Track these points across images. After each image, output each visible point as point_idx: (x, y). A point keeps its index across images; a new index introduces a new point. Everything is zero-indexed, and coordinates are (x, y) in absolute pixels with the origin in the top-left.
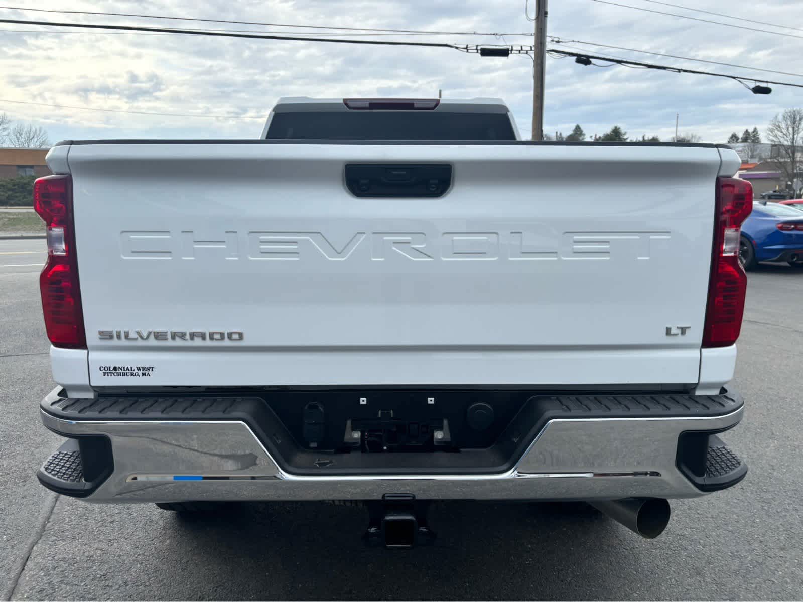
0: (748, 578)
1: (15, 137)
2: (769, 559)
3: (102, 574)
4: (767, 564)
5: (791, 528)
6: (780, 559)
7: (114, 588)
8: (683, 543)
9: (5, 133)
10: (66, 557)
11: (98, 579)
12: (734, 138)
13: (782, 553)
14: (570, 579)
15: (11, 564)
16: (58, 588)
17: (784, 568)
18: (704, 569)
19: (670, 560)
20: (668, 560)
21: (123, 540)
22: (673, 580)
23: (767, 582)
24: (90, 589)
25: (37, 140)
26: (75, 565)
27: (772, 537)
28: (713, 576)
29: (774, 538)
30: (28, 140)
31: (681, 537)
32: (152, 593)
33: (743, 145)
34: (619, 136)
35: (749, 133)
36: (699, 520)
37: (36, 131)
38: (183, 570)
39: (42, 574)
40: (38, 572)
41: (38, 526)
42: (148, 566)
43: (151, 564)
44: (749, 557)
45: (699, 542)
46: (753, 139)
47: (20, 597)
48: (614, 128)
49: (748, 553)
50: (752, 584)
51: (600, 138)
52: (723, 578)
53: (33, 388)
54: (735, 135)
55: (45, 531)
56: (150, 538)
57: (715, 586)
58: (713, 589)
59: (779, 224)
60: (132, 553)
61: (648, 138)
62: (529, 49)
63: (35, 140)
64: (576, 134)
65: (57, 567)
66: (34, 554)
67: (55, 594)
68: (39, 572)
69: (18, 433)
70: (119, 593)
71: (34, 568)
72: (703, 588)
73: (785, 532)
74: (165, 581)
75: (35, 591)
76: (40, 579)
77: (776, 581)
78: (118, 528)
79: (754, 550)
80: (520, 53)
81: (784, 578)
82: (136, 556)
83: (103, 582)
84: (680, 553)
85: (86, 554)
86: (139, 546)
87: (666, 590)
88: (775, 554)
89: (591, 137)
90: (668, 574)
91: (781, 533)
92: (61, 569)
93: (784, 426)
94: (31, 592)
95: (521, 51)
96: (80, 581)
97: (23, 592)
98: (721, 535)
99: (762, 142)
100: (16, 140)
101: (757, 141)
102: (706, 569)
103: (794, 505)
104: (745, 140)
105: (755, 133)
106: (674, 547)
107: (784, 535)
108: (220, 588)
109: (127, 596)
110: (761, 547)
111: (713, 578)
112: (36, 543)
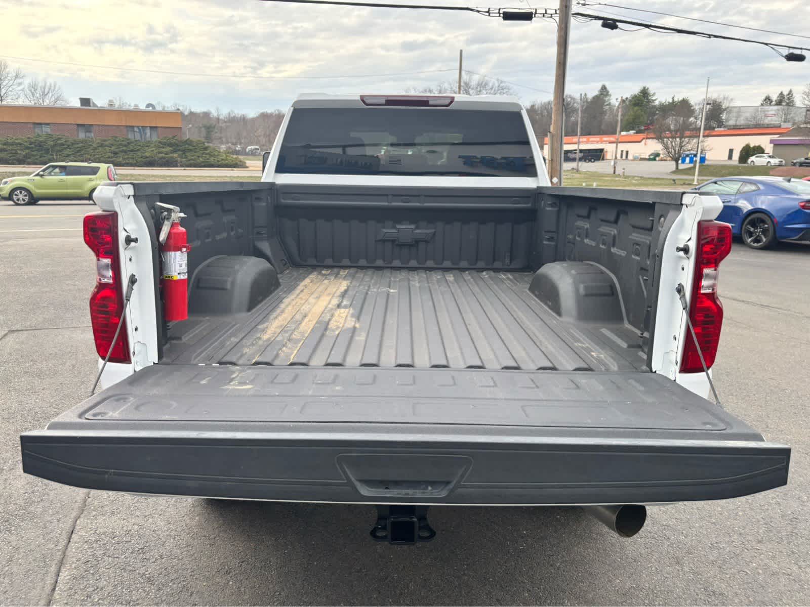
0: (723, 569)
1: (30, 92)
2: (746, 551)
3: (140, 547)
4: (743, 556)
5: (771, 522)
6: (756, 551)
7: (151, 561)
8: (667, 533)
9: (20, 88)
10: (107, 531)
11: (136, 552)
12: (768, 100)
13: (758, 546)
14: (559, 564)
15: (59, 536)
16: (101, 560)
17: (758, 560)
18: (683, 559)
19: (653, 549)
20: (650, 548)
21: (157, 516)
22: (654, 568)
23: (741, 572)
24: (130, 561)
25: (52, 95)
26: (116, 539)
27: (752, 530)
28: (691, 565)
29: (753, 531)
30: (43, 95)
31: (666, 527)
32: (184, 566)
33: (776, 108)
34: (647, 97)
35: (784, 95)
36: (685, 512)
37: (51, 86)
38: (211, 545)
39: (86, 547)
40: (82, 545)
41: (79, 501)
42: (180, 541)
43: (183, 540)
44: (728, 549)
45: (682, 533)
46: (788, 101)
47: (69, 567)
48: (642, 88)
49: (727, 545)
50: (726, 574)
51: (627, 98)
52: (700, 567)
53: (65, 363)
54: (769, 97)
55: (86, 506)
56: (181, 515)
57: (692, 575)
58: (690, 577)
59: (801, 202)
60: (165, 529)
61: (678, 99)
62: (554, 12)
63: (50, 95)
64: (602, 94)
65: (99, 540)
66: (77, 528)
67: (98, 565)
68: (84, 544)
69: (55, 410)
70: (156, 565)
71: (78, 540)
72: (681, 576)
73: (764, 526)
74: (196, 555)
75: (81, 562)
76: (84, 551)
77: (749, 572)
78: (152, 504)
79: (733, 541)
80: (544, 16)
81: (757, 569)
82: (170, 531)
83: (141, 555)
84: (663, 543)
85: (125, 528)
86: (172, 522)
87: (647, 577)
88: (752, 547)
89: (617, 99)
90: (650, 562)
91: (761, 526)
92: (103, 542)
93: (780, 419)
94: (78, 562)
95: (545, 15)
96: (120, 553)
97: (71, 563)
98: (703, 526)
99: (797, 106)
100: (31, 94)
101: (792, 104)
102: (685, 559)
103: (777, 500)
104: (779, 103)
105: (790, 95)
106: (657, 537)
107: (764, 529)
108: (244, 563)
109: (163, 568)
110: (740, 539)
111: (691, 567)
112: (79, 517)
